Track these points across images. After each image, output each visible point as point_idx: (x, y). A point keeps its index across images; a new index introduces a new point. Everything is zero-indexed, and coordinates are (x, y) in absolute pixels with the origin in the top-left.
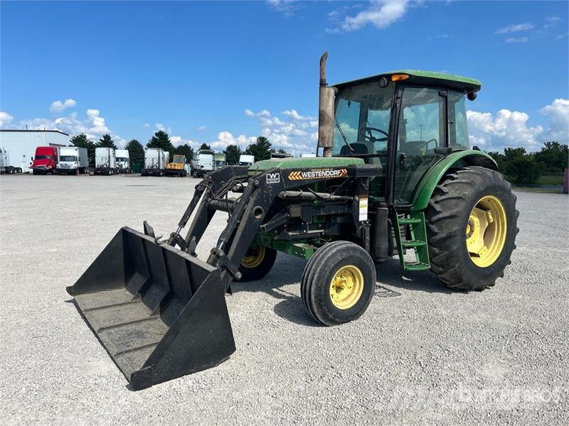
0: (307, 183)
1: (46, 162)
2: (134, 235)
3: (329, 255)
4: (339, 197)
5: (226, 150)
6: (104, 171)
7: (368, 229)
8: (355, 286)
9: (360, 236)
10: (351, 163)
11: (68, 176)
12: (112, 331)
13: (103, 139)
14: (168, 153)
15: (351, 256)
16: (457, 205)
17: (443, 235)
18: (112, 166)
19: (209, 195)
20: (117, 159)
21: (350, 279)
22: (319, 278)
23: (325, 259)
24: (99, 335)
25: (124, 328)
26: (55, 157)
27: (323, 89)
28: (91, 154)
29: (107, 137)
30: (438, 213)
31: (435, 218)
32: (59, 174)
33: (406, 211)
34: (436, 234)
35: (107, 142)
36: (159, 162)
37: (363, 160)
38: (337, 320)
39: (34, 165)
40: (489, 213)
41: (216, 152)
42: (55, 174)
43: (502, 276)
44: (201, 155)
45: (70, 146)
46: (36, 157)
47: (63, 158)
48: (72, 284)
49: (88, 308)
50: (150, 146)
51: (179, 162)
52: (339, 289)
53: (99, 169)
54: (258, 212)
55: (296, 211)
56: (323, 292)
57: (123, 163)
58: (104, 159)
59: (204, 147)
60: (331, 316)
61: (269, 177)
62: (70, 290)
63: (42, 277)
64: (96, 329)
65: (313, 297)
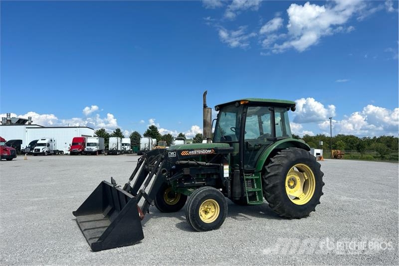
0: (192, 156)
1: (79, 147)
2: (107, 184)
3: (199, 193)
4: (212, 164)
5: (195, 137)
6: (114, 153)
7: (229, 182)
8: (215, 211)
9: (225, 186)
10: (216, 146)
11: (91, 156)
12: (90, 231)
13: (115, 131)
14: (155, 140)
15: (211, 195)
16: (278, 169)
17: (271, 185)
18: (119, 149)
19: (145, 164)
20: (123, 145)
21: (213, 207)
22: (192, 206)
23: (196, 195)
24: (84, 232)
25: (96, 230)
26: (84, 144)
27: (205, 109)
28: (107, 141)
29: (118, 130)
30: (269, 173)
31: (267, 176)
32: (86, 155)
33: (252, 172)
34: (268, 185)
35: (118, 134)
36: (149, 146)
37: (228, 144)
38: (203, 228)
39: (71, 149)
40: (304, 174)
41: (187, 138)
42: (84, 155)
43: (314, 211)
44: (176, 141)
45: (95, 136)
46: (73, 144)
47: (89, 144)
48: (76, 210)
49: (81, 221)
50: (145, 135)
51: (162, 145)
52: (206, 212)
53: (111, 151)
54: (164, 171)
55: (186, 171)
56: (195, 213)
57: (126, 147)
58: (114, 145)
59: (181, 135)
60: (200, 226)
61: (170, 154)
62: (74, 213)
63: (63, 209)
64: (83, 230)
65: (189, 215)
